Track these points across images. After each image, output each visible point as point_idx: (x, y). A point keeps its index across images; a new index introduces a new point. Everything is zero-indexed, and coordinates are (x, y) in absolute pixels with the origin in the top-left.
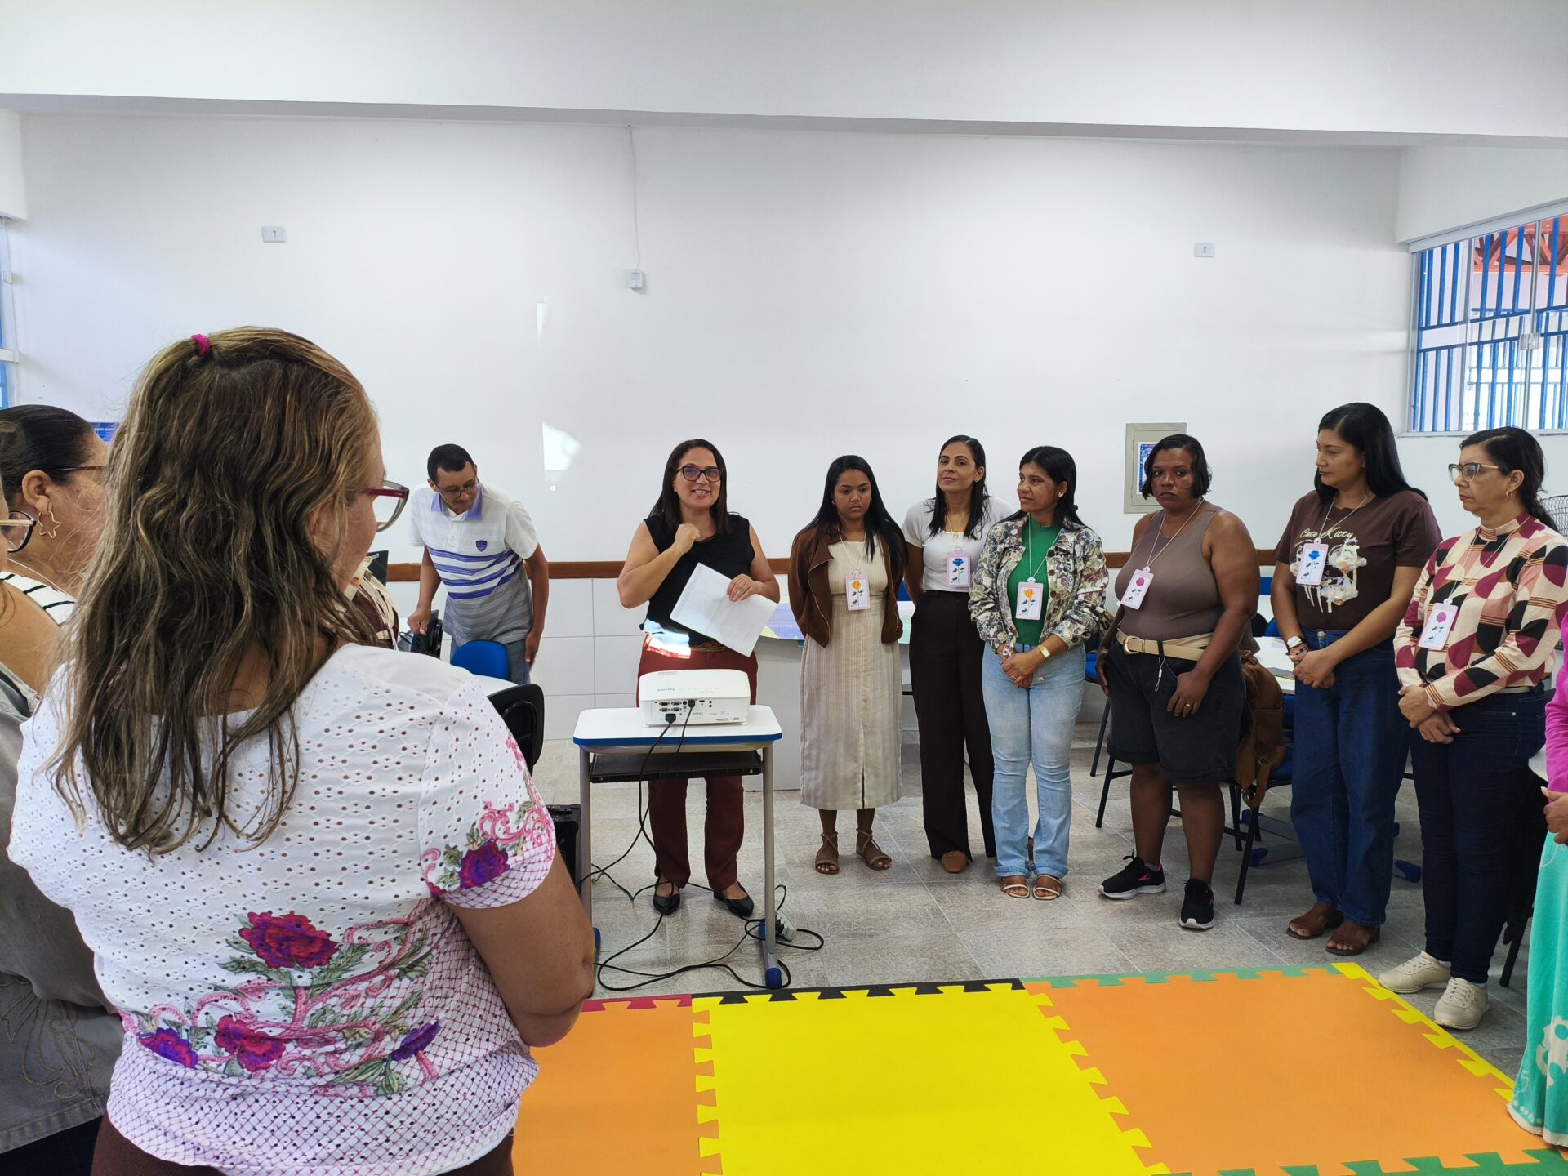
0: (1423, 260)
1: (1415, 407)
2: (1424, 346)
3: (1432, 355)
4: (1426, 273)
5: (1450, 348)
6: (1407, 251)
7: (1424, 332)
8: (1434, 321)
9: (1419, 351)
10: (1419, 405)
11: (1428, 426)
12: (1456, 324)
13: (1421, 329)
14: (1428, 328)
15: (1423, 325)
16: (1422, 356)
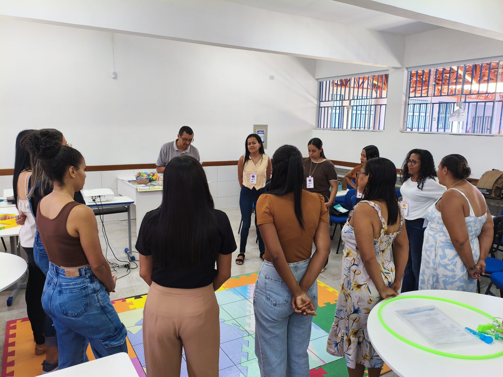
0: (321, 84)
1: (319, 121)
2: (321, 106)
3: (323, 109)
4: (322, 87)
5: (328, 107)
6: (317, 81)
8: (324, 100)
9: (320, 107)
10: (320, 121)
11: (322, 127)
12: (330, 101)
13: (320, 102)
15: (321, 101)
16: (321, 108)
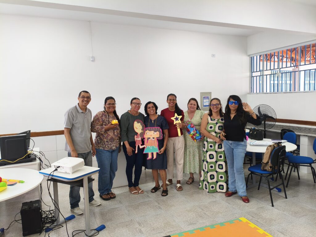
0: (252, 59)
1: (252, 88)
2: (253, 76)
3: (255, 78)
4: (253, 61)
5: (259, 76)
6: (248, 57)
7: (253, 73)
8: (255, 70)
11: (255, 92)
12: (261, 71)
14: (254, 72)
15: (253, 71)
16: (253, 77)
